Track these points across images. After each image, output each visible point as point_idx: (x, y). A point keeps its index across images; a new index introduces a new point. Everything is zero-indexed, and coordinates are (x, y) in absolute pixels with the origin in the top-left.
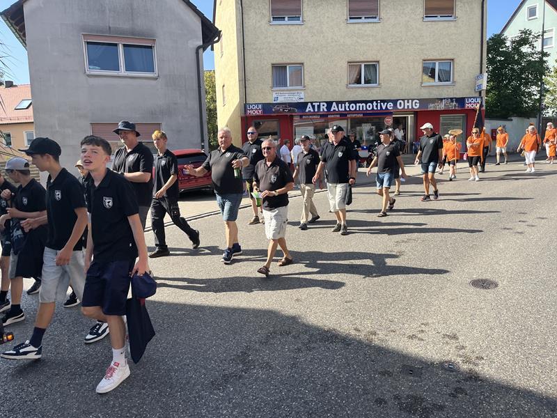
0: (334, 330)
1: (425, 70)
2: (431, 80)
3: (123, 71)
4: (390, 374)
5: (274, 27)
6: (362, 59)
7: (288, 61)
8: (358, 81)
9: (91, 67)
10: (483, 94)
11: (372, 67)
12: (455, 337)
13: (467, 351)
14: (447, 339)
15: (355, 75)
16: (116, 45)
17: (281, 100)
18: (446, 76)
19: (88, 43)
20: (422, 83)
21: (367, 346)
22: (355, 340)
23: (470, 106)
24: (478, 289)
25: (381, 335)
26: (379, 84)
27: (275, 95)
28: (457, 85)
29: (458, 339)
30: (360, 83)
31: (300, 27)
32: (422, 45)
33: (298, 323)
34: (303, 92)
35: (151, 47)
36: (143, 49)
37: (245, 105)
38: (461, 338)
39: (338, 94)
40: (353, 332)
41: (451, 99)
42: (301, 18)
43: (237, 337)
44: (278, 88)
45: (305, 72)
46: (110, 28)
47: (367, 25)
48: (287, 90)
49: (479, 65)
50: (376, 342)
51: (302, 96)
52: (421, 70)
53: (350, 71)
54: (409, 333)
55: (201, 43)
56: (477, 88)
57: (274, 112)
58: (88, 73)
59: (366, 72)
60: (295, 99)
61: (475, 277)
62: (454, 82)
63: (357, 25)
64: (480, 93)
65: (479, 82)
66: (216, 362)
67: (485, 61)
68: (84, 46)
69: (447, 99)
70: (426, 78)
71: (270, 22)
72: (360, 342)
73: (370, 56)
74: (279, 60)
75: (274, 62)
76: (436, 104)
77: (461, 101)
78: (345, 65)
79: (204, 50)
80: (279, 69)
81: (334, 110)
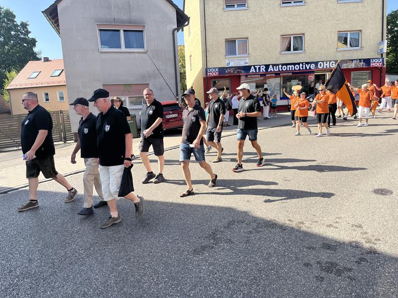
0: (274, 220)
1: (339, 39)
2: (344, 46)
3: (123, 49)
4: (314, 249)
5: (227, 12)
6: (292, 33)
7: (237, 37)
8: (289, 49)
9: (102, 46)
10: (384, 56)
11: (299, 38)
12: (360, 226)
13: (369, 235)
14: (355, 228)
15: (286, 45)
16: (119, 31)
17: (232, 64)
18: (355, 43)
19: (100, 30)
20: (337, 49)
21: (297, 231)
22: (289, 227)
23: (374, 64)
24: (378, 195)
25: (307, 224)
26: (305, 51)
27: (227, 62)
28: (364, 49)
29: (362, 228)
30: (290, 51)
31: (245, 11)
32: (337, 20)
33: (249, 215)
34: (248, 59)
35: (142, 31)
36: (137, 33)
37: (206, 69)
38: (364, 227)
39: (274, 59)
40: (287, 222)
41: (360, 60)
42: (246, 5)
43: (208, 223)
44: (230, 56)
45: (250, 44)
46: (114, 19)
47: (295, 8)
48: (236, 58)
49: (381, 35)
50: (304, 228)
51: (247, 61)
52: (336, 39)
53: (283, 42)
54: (327, 223)
55: (176, 26)
56: (379, 51)
57: (227, 73)
58: (100, 50)
59: (294, 43)
60: (242, 64)
61: (376, 187)
62: (362, 47)
63: (288, 8)
64: (382, 55)
65: (381, 47)
66: (195, 238)
67: (385, 31)
68: (98, 32)
69: (357, 60)
70: (340, 44)
71: (224, 9)
72: (292, 228)
73: (297, 31)
74: (230, 36)
75: (227, 37)
76: (348, 64)
77: (367, 61)
78: (279, 38)
79: (178, 31)
80: (231, 42)
81: (271, 71)
